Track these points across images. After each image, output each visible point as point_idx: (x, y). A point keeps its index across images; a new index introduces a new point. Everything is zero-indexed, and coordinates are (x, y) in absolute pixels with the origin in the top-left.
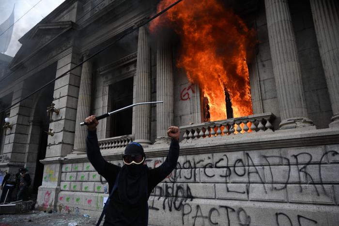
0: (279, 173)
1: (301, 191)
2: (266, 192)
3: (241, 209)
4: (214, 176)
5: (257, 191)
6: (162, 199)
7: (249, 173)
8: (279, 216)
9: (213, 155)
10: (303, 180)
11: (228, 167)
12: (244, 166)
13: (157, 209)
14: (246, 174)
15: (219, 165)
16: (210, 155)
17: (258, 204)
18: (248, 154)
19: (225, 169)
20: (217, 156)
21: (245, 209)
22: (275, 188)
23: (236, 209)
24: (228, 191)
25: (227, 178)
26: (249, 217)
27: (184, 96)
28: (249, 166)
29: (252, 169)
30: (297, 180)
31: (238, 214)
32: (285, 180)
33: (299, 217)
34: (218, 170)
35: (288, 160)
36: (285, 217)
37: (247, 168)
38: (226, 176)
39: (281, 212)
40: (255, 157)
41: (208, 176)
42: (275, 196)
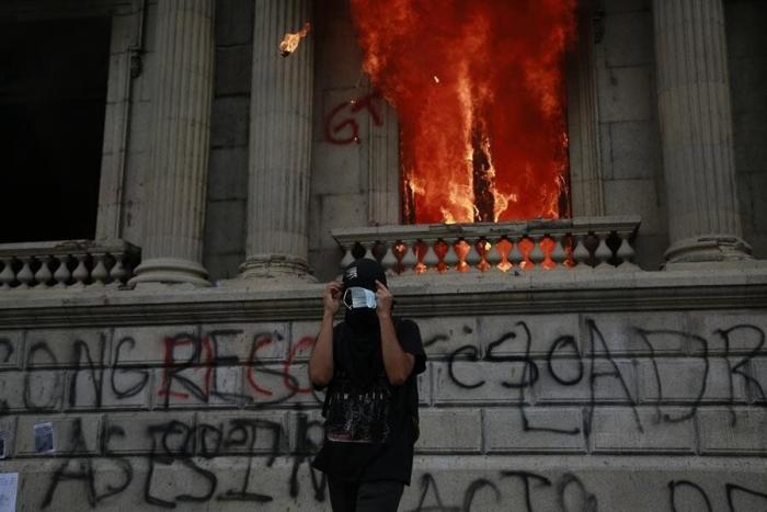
0: (678, 376)
1: (734, 423)
2: (640, 429)
3: (570, 478)
4: (482, 383)
5: (615, 426)
6: (284, 464)
7: (593, 377)
8: (679, 491)
9: (479, 322)
10: (740, 394)
11: (527, 359)
12: (578, 357)
13: (265, 499)
14: (586, 379)
15: (499, 351)
16: (471, 322)
17: (617, 463)
18: (591, 324)
19: (520, 365)
20: (495, 326)
21: (581, 476)
22: (667, 418)
23: (553, 479)
24: (527, 428)
25: (526, 390)
26: (592, 498)
27: (338, 129)
28: (593, 356)
29: (602, 364)
30: (725, 395)
31: (561, 492)
32: (694, 396)
33: (730, 488)
34: (494, 366)
35: (705, 343)
36: (694, 491)
37: (587, 362)
38: (521, 386)
39: (684, 478)
40: (613, 331)
41: (462, 386)
42: (664, 437)
